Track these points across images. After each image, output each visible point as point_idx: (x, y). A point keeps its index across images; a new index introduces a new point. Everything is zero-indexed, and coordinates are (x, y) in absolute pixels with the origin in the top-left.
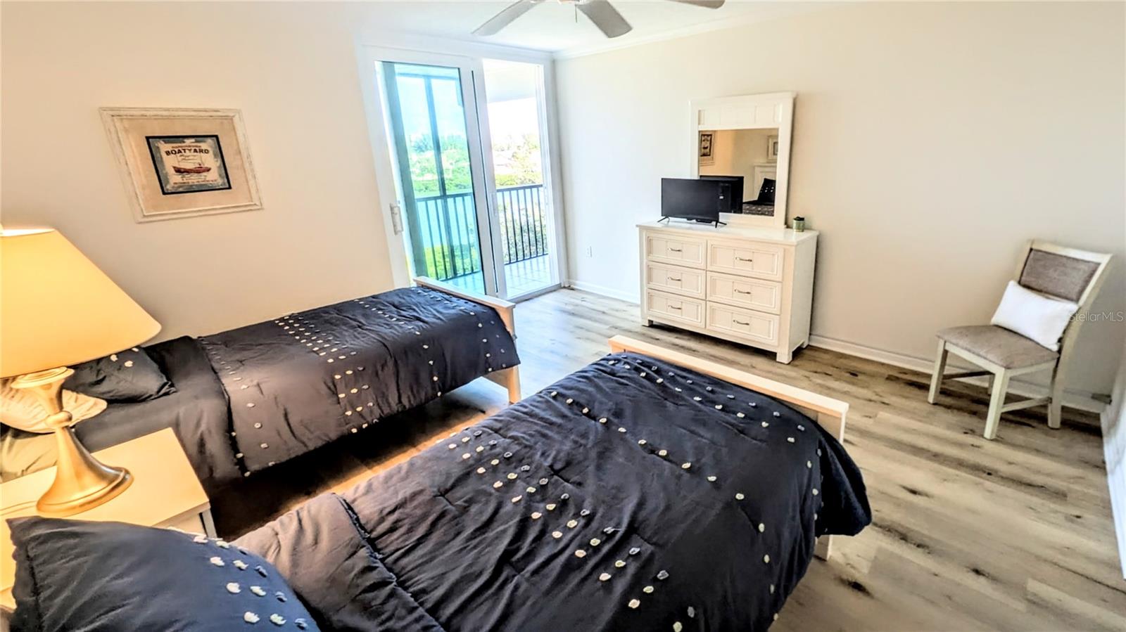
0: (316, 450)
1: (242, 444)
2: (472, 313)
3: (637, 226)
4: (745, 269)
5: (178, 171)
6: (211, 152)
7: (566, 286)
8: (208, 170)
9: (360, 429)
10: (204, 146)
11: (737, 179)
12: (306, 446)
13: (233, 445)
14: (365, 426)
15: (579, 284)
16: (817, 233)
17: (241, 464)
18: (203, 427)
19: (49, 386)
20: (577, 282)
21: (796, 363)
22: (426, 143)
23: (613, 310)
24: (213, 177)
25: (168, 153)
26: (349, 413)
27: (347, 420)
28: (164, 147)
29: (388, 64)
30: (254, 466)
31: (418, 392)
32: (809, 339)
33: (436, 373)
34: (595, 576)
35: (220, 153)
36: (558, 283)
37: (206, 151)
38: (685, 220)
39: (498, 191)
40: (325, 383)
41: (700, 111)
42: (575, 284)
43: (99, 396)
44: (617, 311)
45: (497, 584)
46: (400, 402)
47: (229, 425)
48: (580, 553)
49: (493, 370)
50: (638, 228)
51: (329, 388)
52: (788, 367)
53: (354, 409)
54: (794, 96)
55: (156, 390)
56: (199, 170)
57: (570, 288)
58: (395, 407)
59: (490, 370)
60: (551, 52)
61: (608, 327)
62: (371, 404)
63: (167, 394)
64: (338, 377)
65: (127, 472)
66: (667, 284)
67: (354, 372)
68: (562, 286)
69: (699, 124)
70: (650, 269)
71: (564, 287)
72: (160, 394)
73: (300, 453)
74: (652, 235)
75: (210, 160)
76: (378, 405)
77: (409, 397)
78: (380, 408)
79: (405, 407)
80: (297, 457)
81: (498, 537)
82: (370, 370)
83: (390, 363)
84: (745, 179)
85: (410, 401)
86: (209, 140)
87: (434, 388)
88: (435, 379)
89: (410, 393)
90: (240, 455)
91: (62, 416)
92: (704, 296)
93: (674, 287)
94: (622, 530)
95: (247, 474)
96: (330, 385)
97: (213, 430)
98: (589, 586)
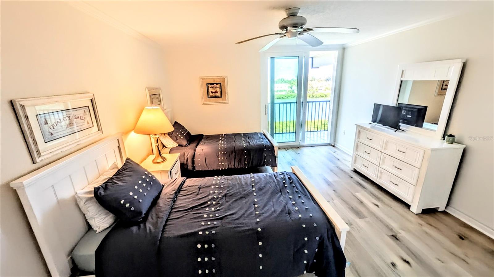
0: (210, 170)
1: (195, 163)
2: (264, 145)
3: (355, 124)
4: (400, 156)
5: (212, 92)
6: (219, 88)
7: (333, 145)
8: (218, 92)
9: (222, 169)
10: (218, 86)
11: (423, 107)
12: (208, 168)
13: (193, 162)
14: (223, 169)
15: (338, 145)
16: (464, 146)
17: (194, 167)
18: (188, 156)
19: (156, 138)
20: (337, 144)
21: (422, 215)
22: (330, 78)
23: (344, 159)
24: (218, 94)
25: (210, 88)
26: (220, 164)
27: (219, 166)
28: (210, 86)
29: (272, 58)
30: (197, 169)
31: (240, 165)
32: (446, 208)
33: (247, 160)
34: (201, 222)
35: (221, 88)
36: (329, 142)
37: (218, 87)
38: (382, 125)
39: (308, 102)
40: (216, 154)
41: (403, 70)
42: (336, 145)
43: (177, 143)
44: (346, 160)
45: (186, 211)
46: (234, 166)
47: (193, 157)
48: (205, 216)
49: (266, 166)
50: (356, 126)
51: (217, 156)
52: (416, 216)
53: (222, 163)
54: (464, 61)
55: (185, 144)
56: (216, 92)
57: (334, 146)
58: (233, 167)
59: (265, 165)
60: (343, 45)
61: (334, 165)
62: (226, 163)
63: (187, 146)
64: (220, 153)
65: (166, 159)
66: (363, 154)
67: (224, 153)
68: (331, 144)
69: (402, 77)
70: (357, 145)
71: (332, 145)
72: (186, 146)
73: (207, 170)
74: (361, 130)
75: (218, 90)
76: (228, 164)
77: (237, 165)
78: (228, 166)
79: (235, 167)
80: (206, 171)
81: (198, 203)
82: (228, 154)
83: (234, 153)
84: (428, 108)
85: (237, 167)
86: (219, 84)
87: (245, 165)
88: (246, 162)
89: (237, 164)
90: (194, 165)
91: (157, 144)
92: (379, 164)
93: (366, 156)
94: (219, 217)
95: (195, 170)
96: (217, 154)
97: (190, 157)
98: (198, 223)
